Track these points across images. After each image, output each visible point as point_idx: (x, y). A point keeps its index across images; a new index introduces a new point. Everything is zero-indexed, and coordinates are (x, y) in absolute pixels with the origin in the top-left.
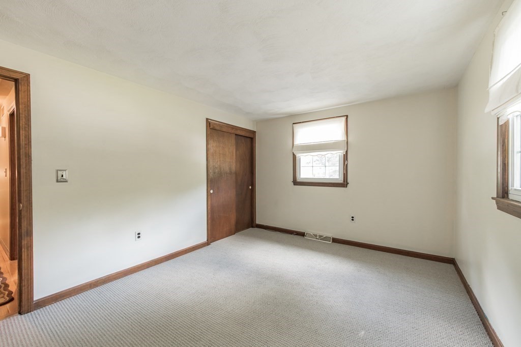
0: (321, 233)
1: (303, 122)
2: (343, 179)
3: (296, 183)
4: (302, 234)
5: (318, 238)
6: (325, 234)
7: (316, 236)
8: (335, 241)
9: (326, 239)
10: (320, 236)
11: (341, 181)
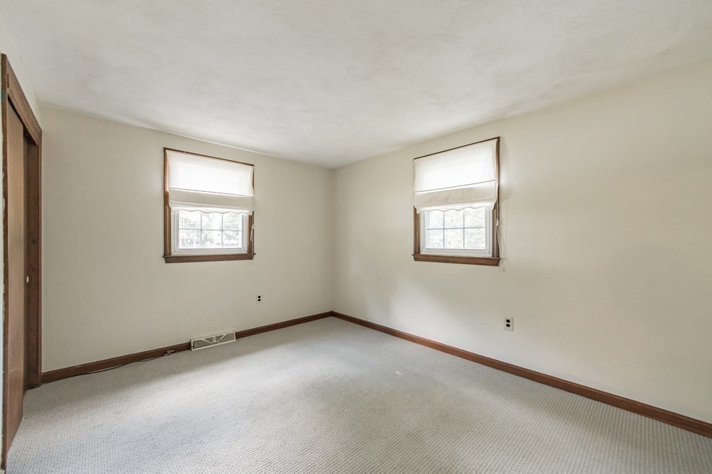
0: (218, 333)
1: (187, 153)
2: (246, 249)
3: (169, 258)
4: (188, 347)
5: (214, 341)
6: (224, 332)
7: (211, 340)
8: (240, 335)
9: (228, 337)
10: (218, 338)
11: (245, 251)
